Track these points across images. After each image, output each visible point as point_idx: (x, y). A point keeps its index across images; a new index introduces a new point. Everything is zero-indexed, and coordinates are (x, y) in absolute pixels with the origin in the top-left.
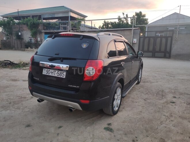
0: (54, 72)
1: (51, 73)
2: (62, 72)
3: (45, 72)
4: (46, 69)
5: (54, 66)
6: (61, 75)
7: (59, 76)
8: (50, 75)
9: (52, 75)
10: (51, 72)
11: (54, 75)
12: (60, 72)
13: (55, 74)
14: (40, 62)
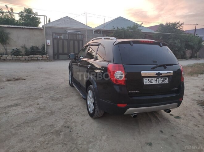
0: (157, 79)
1: (154, 82)
2: (165, 78)
3: (146, 82)
4: (148, 79)
6: (164, 81)
7: (163, 83)
8: (154, 83)
9: (156, 83)
10: (154, 80)
11: (158, 83)
12: (163, 78)
13: (159, 81)
14: (142, 72)
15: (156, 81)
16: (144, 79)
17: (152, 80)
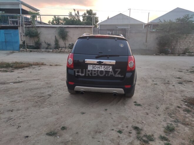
0: (100, 67)
2: (108, 66)
3: (90, 68)
4: (92, 66)
5: (103, 62)
7: (106, 70)
8: (97, 69)
10: (97, 67)
12: (106, 66)
13: (102, 68)
14: (86, 60)
15: (99, 68)
16: (89, 66)
17: (95, 67)
